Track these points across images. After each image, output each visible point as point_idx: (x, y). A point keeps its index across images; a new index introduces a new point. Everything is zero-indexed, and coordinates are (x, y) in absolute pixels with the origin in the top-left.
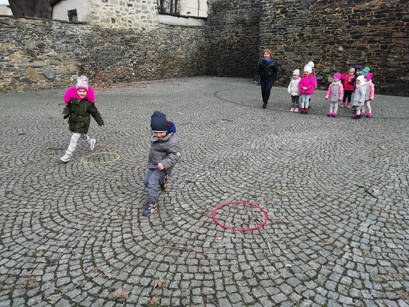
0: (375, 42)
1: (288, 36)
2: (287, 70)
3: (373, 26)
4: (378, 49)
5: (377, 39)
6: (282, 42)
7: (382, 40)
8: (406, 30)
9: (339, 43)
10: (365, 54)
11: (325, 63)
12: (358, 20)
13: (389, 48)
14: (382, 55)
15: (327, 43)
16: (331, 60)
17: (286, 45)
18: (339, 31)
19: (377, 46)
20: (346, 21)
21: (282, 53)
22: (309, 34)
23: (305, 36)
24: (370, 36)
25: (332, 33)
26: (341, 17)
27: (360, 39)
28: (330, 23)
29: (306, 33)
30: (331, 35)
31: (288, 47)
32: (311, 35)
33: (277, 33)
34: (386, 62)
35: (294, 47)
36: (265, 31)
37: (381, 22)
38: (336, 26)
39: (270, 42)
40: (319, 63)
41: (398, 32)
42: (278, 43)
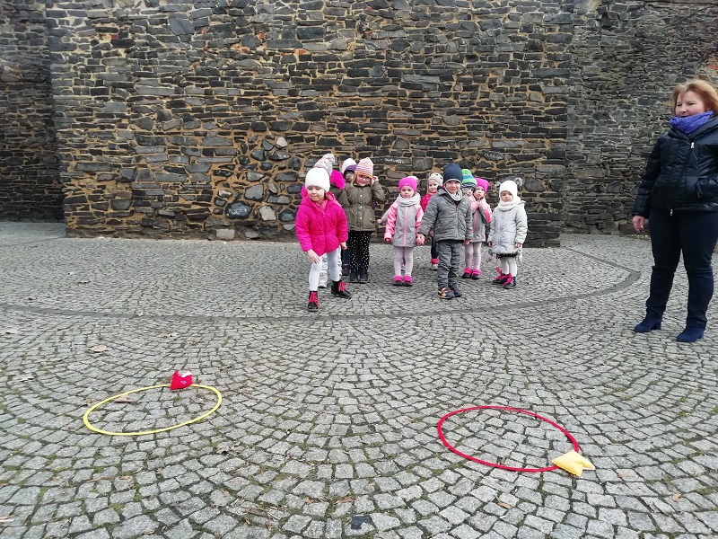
0: (354, 129)
1: (143, 104)
2: (149, 192)
3: (346, 94)
4: (361, 144)
5: (357, 122)
6: (125, 121)
7: (367, 125)
8: (411, 107)
9: (277, 128)
11: (249, 175)
12: (311, 78)
13: (384, 143)
15: (246, 127)
16: (262, 168)
17: (138, 130)
18: (272, 100)
19: (360, 139)
20: (287, 79)
21: (129, 148)
22: (198, 103)
23: (190, 108)
24: (341, 114)
25: (256, 104)
26: (272, 69)
27: (322, 121)
28: (248, 80)
29: (190, 101)
30: (254, 109)
31: (144, 133)
32: (205, 106)
33: (109, 97)
34: (382, 173)
35: (162, 134)
36: (71, 89)
37: (360, 87)
38: (263, 88)
39: (91, 120)
40: (232, 174)
41: (396, 110)
42: (115, 122)
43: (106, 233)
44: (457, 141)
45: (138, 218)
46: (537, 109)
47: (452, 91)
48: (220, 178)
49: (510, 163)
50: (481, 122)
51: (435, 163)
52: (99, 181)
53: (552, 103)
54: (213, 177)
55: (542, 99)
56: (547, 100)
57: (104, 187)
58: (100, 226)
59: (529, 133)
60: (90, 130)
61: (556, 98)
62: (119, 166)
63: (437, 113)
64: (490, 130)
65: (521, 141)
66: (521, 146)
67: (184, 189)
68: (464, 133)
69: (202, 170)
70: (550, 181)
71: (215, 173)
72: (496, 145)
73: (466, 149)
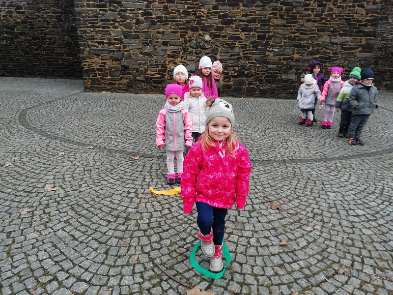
0: (251, 30)
1: (127, 13)
2: (131, 67)
3: (247, 9)
4: (254, 39)
5: (252, 26)
6: (117, 24)
7: (258, 28)
8: (285, 17)
9: (205, 29)
10: (240, 46)
11: (188, 57)
13: (268, 39)
14: (260, 47)
15: (187, 29)
16: (196, 53)
17: (125, 29)
18: (203, 12)
19: (254, 36)
21: (120, 41)
22: (159, 14)
23: (155, 16)
24: (243, 21)
25: (193, 14)
27: (232, 25)
29: (155, 12)
30: (192, 17)
31: (128, 32)
32: (163, 16)
33: (107, 9)
34: (265, 57)
35: (138, 32)
36: (85, 4)
37: (256, 4)
38: (198, 4)
39: (97, 23)
40: (178, 56)
41: (276, 18)
42: (111, 25)
43: (107, 90)
44: (311, 38)
45: (125, 81)
46: (360, 19)
47: (310, 7)
48: (171, 59)
49: (340, 52)
50: (326, 27)
51: (296, 51)
52: (102, 60)
53: (369, 15)
54: (167, 58)
55: (364, 13)
56: (367, 13)
57: (105, 63)
58: (103, 85)
59: (353, 34)
60: (97, 29)
61: (373, 12)
62: (114, 51)
63: (300, 21)
64: (331, 31)
65: (348, 39)
66: (347, 42)
67: (151, 65)
68: (315, 33)
69: (161, 54)
70: (362, 63)
71: (169, 56)
72: (333, 41)
73: (315, 43)
